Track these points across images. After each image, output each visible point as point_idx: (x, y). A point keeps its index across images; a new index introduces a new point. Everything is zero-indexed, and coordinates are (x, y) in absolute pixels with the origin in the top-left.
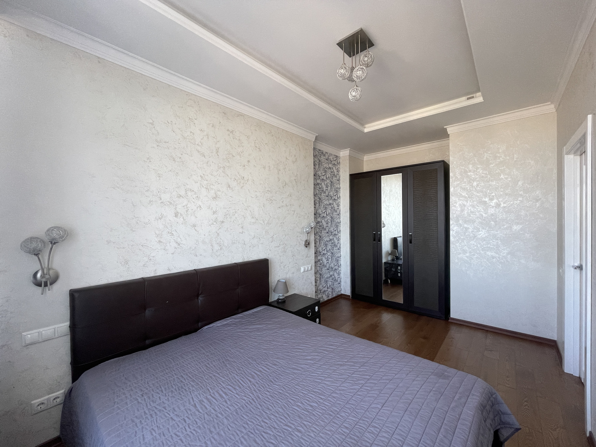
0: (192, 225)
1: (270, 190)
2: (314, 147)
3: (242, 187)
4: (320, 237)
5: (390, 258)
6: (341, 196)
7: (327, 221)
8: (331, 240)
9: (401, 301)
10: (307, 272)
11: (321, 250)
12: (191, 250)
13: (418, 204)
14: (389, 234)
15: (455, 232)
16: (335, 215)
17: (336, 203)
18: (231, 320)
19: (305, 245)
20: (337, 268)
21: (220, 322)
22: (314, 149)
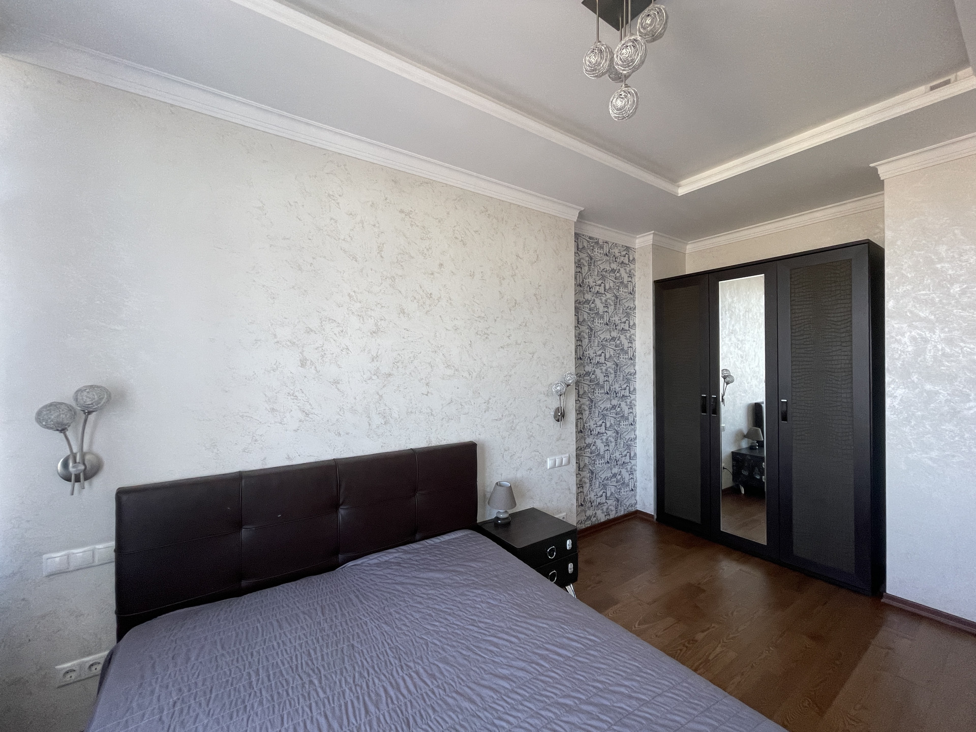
0: (332, 380)
1: (483, 315)
2: (577, 232)
3: (429, 311)
4: (592, 401)
5: (745, 444)
6: (636, 323)
7: (606, 370)
8: (614, 407)
9: (762, 540)
10: (560, 468)
11: (593, 426)
12: (331, 424)
13: (802, 338)
14: (744, 396)
15: (898, 401)
16: (624, 360)
17: (626, 336)
18: (396, 555)
19: (555, 417)
20: (627, 460)
21: (376, 556)
22: (577, 236)
